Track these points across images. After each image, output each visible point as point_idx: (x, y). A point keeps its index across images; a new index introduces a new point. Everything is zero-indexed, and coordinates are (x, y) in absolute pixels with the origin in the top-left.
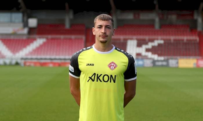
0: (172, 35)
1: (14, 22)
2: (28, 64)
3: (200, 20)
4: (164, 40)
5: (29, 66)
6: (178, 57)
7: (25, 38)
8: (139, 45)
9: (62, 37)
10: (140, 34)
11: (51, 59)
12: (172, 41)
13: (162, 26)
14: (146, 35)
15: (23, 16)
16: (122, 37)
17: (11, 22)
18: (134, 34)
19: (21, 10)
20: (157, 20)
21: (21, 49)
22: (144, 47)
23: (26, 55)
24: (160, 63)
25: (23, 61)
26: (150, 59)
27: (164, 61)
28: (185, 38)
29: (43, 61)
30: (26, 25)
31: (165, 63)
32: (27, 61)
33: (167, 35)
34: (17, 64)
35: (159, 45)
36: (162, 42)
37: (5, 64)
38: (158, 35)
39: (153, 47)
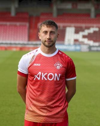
4: (99, 27)
8: (77, 32)
9: (8, 23)
10: (78, 22)
13: (97, 15)
14: (83, 23)
16: (61, 25)
20: (93, 9)
22: (81, 34)
24: (95, 49)
26: (86, 44)
27: (99, 46)
31: (99, 49)
35: (95, 32)
36: (97, 29)
38: (93, 23)
39: (89, 34)
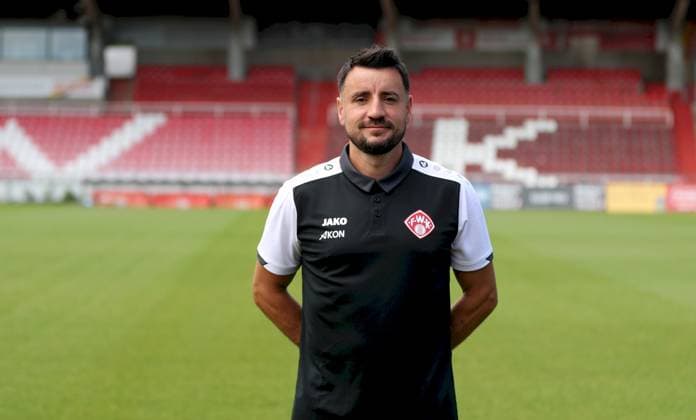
0: (585, 103)
1: (60, 60)
2: (105, 200)
3: (675, 54)
4: (558, 120)
5: (111, 206)
6: (605, 178)
7: (94, 111)
8: (475, 136)
9: (218, 108)
10: (477, 101)
11: (183, 183)
12: (584, 124)
13: (550, 73)
14: (498, 102)
15: (90, 38)
16: (419, 111)
17: (49, 57)
18: (459, 101)
19: (83, 20)
20: (534, 52)
21: (82, 149)
22: (492, 143)
23: (101, 169)
24: (544, 198)
25: (89, 191)
26: (512, 183)
27: (557, 189)
28: (627, 114)
29: (155, 190)
30: (97, 67)
31: (560, 198)
32: (103, 188)
33: (565, 102)
34: (70, 199)
35: (543, 137)
36: (550, 126)
37: (30, 200)
38: (537, 102)
39: (522, 144)
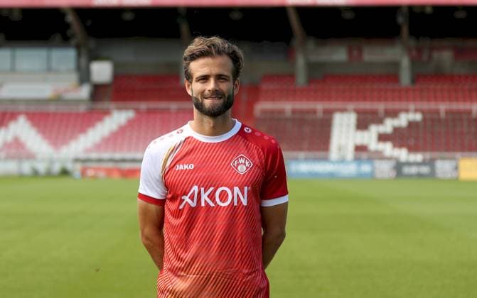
0: (443, 100)
1: (57, 71)
2: (90, 173)
4: (423, 112)
5: (95, 177)
6: (458, 155)
7: (82, 109)
8: (362, 125)
9: (173, 106)
10: (365, 99)
12: (443, 115)
14: (379, 99)
15: (79, 55)
16: (320, 106)
17: (49, 69)
18: (350, 99)
19: (73, 42)
21: (73, 136)
22: (374, 130)
23: (87, 150)
24: (414, 170)
26: (390, 159)
27: (423, 163)
28: (475, 108)
29: (127, 166)
30: (84, 76)
31: (425, 170)
32: (88, 165)
33: (429, 100)
34: (65, 172)
35: (411, 124)
36: (418, 117)
37: (35, 173)
